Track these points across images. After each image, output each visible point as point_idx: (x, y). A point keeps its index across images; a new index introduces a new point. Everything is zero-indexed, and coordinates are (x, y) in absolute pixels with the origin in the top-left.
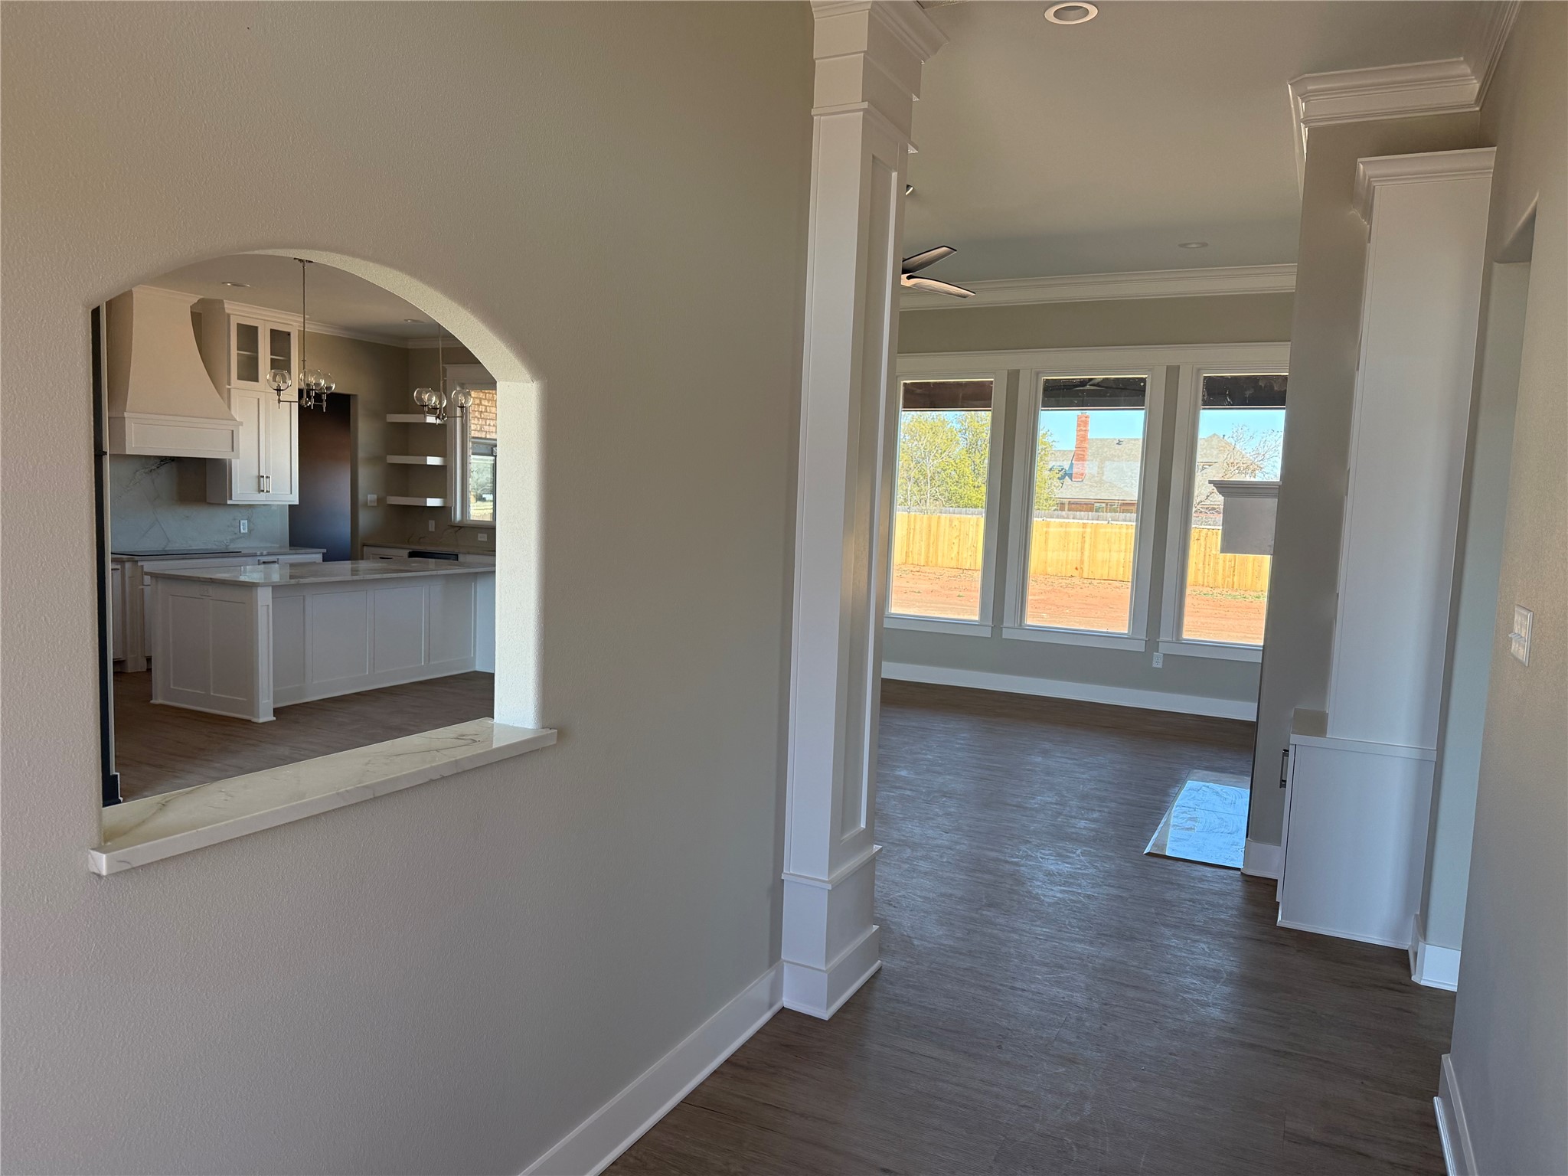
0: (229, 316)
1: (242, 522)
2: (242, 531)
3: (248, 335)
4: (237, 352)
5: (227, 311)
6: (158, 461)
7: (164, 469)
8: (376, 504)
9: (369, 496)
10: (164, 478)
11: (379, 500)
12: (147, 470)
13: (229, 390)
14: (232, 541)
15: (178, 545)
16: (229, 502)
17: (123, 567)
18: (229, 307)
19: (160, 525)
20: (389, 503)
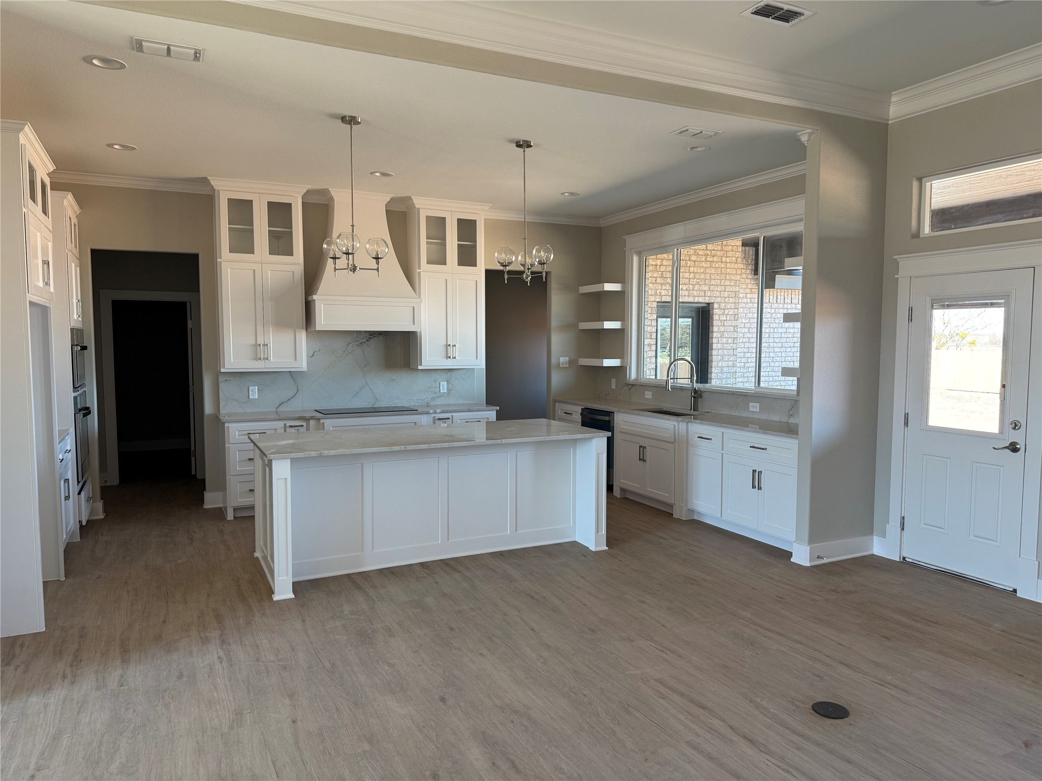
0: (419, 209)
1: (441, 383)
2: (442, 391)
3: (438, 224)
4: (426, 240)
5: (417, 206)
6: (368, 335)
7: (373, 341)
8: (568, 366)
9: (561, 358)
10: (373, 350)
11: (570, 362)
12: (358, 343)
13: (419, 273)
14: (433, 399)
15: (383, 403)
16: (420, 367)
17: (308, 425)
18: (418, 202)
19: (369, 387)
20: (580, 364)
